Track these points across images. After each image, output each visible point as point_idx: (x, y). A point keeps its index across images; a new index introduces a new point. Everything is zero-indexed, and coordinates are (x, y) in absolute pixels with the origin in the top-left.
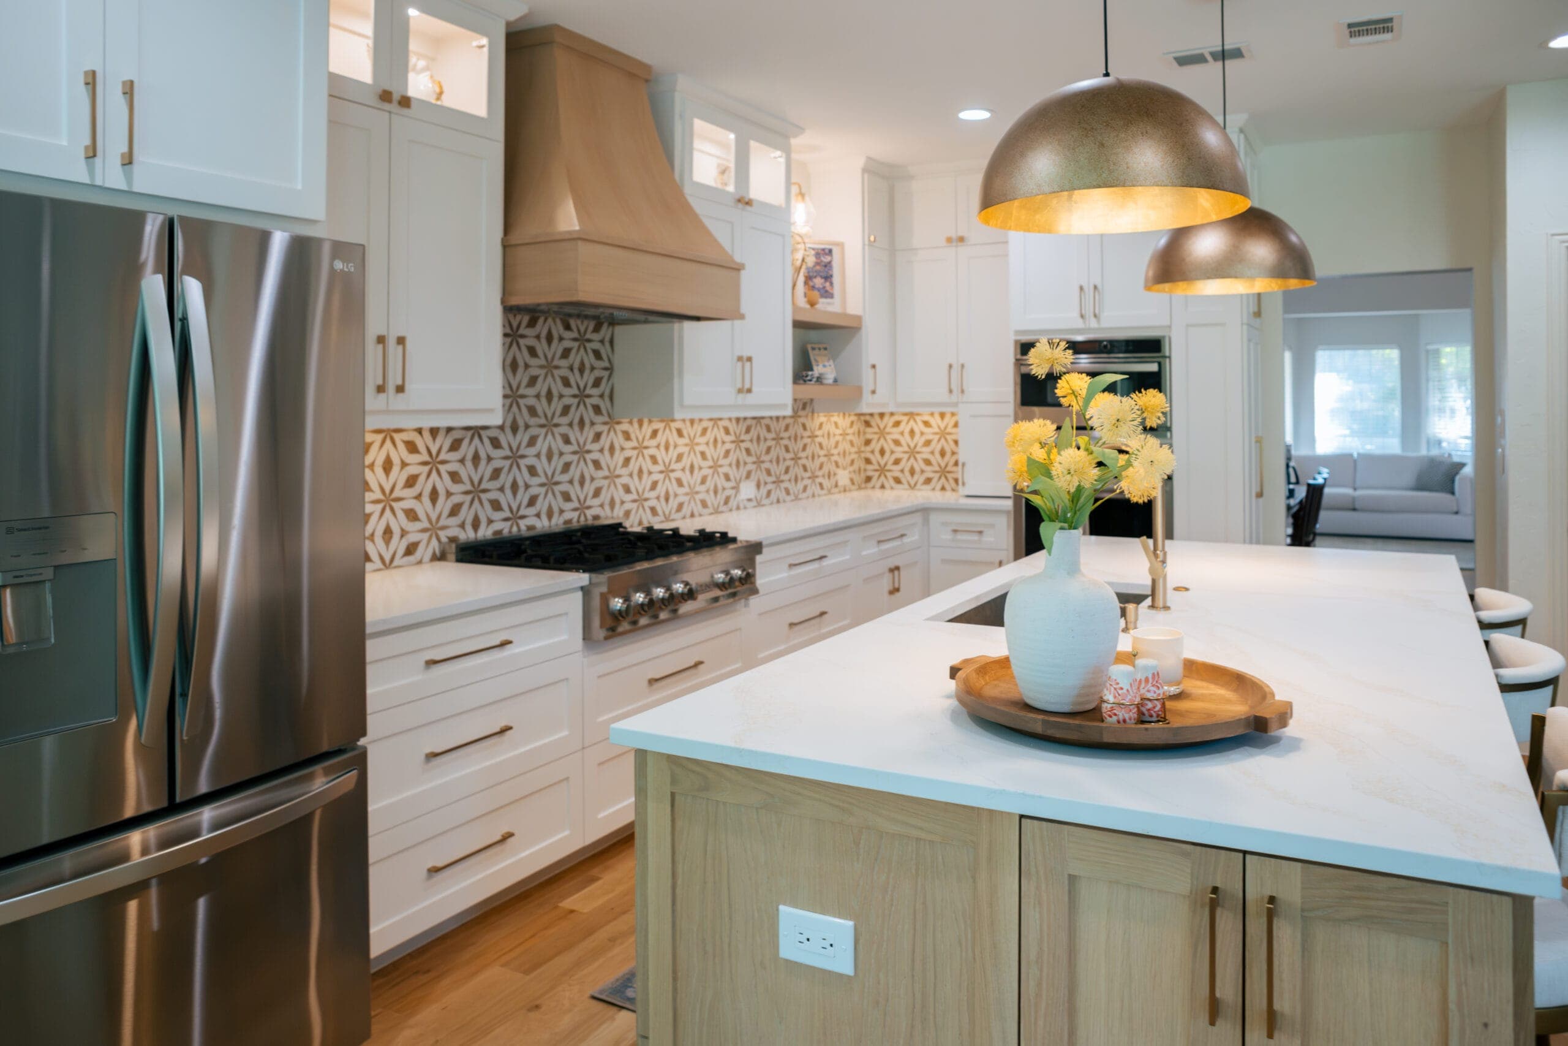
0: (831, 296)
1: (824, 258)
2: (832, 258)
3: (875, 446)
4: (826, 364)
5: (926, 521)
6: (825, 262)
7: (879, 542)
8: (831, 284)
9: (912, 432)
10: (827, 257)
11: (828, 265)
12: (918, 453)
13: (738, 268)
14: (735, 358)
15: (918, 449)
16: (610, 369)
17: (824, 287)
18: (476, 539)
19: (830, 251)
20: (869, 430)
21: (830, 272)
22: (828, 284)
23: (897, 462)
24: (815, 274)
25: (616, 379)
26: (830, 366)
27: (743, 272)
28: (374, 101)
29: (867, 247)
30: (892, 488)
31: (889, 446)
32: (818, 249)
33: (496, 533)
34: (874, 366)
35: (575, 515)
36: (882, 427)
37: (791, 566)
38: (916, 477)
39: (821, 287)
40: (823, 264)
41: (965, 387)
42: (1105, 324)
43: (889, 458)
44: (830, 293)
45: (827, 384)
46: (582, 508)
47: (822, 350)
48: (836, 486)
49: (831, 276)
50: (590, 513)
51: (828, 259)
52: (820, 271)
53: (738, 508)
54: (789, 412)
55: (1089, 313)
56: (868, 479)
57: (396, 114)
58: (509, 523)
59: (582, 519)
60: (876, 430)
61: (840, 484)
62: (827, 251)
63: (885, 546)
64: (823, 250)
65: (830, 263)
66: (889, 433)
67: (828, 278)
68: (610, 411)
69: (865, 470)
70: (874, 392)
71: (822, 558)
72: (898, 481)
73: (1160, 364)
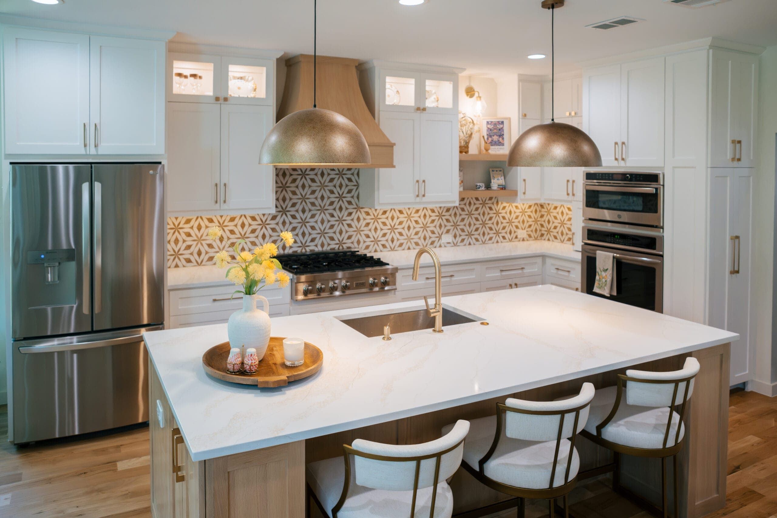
0: (503, 145)
1: (499, 126)
2: (503, 126)
3: (546, 218)
4: (500, 178)
5: (544, 263)
6: (499, 128)
7: (502, 271)
8: (503, 139)
9: (562, 213)
10: (500, 125)
11: (501, 129)
12: (565, 224)
13: (391, 146)
14: (415, 181)
15: (565, 222)
16: (357, 186)
17: (498, 140)
18: (284, 253)
19: (503, 122)
20: (543, 210)
21: (502, 133)
22: (501, 139)
23: (555, 228)
24: (493, 134)
25: (360, 189)
26: (502, 179)
27: (394, 147)
28: (213, 101)
29: (521, 120)
30: (553, 241)
31: (552, 219)
32: (495, 122)
33: (294, 252)
34: (524, 180)
35: (337, 246)
36: (549, 209)
37: (427, 278)
38: (564, 236)
39: (497, 140)
40: (498, 129)
41: (575, 192)
42: (629, 164)
43: (552, 225)
44: (502, 143)
45: (493, 190)
46: (341, 243)
47: (498, 171)
48: (516, 237)
49: (503, 135)
50: (345, 246)
51: (501, 126)
52: (497, 133)
53: (440, 246)
54: (457, 204)
55: (619, 156)
56: (542, 235)
57: (223, 104)
58: (301, 248)
59: (341, 248)
60: (546, 210)
61: (519, 237)
62: (500, 122)
63: (504, 273)
64: (498, 122)
65: (502, 128)
66: (552, 212)
67: (501, 136)
68: (358, 204)
69: (540, 230)
70: (524, 193)
71: (452, 276)
72: (556, 238)
73: (657, 189)
